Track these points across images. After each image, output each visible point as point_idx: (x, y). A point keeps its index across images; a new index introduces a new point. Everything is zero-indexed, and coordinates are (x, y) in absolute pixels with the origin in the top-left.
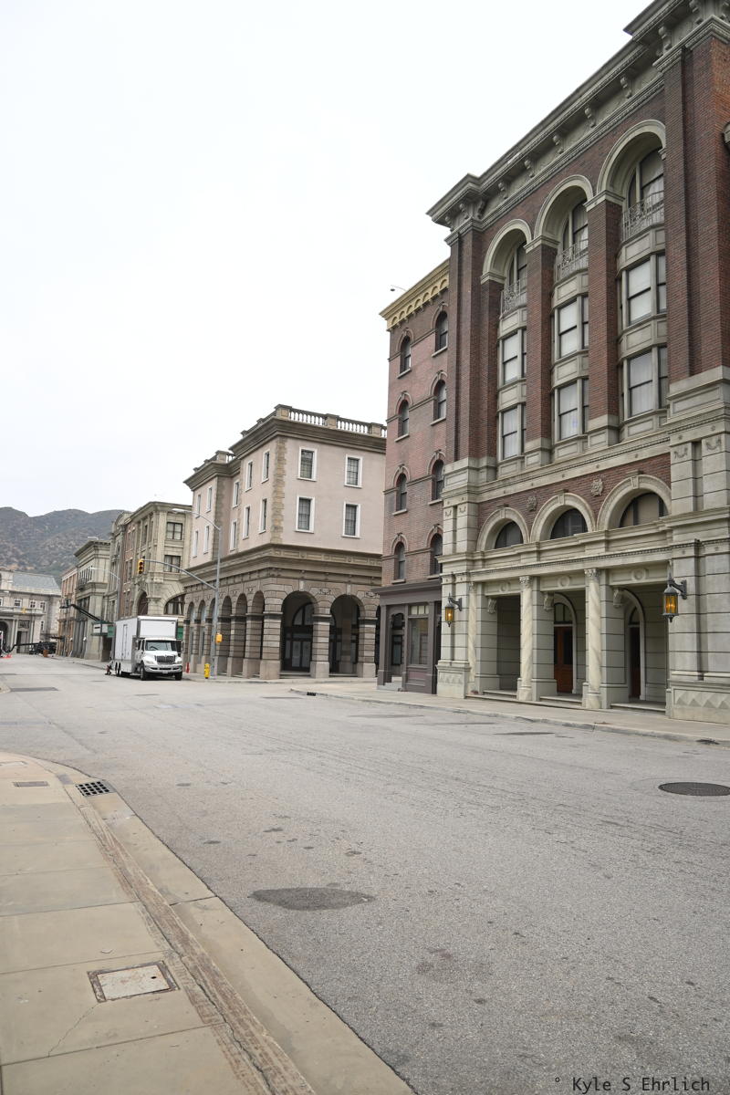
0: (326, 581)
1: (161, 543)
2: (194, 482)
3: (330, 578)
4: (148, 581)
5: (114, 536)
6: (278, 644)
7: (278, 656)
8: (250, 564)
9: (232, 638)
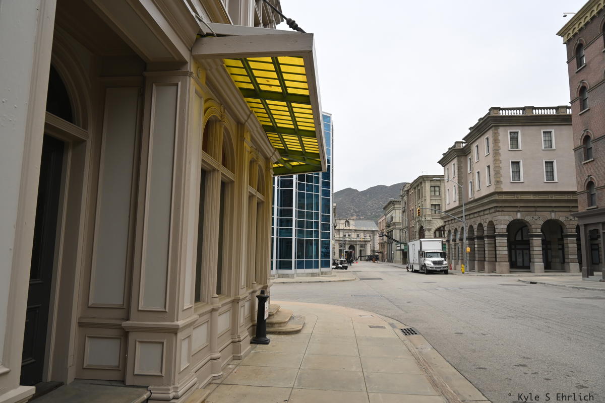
0: (536, 211)
1: (428, 198)
2: (444, 162)
3: (538, 209)
4: (423, 219)
5: (402, 197)
6: (506, 252)
7: (507, 260)
8: (483, 205)
9: (476, 249)
